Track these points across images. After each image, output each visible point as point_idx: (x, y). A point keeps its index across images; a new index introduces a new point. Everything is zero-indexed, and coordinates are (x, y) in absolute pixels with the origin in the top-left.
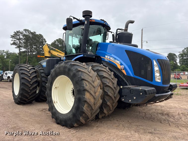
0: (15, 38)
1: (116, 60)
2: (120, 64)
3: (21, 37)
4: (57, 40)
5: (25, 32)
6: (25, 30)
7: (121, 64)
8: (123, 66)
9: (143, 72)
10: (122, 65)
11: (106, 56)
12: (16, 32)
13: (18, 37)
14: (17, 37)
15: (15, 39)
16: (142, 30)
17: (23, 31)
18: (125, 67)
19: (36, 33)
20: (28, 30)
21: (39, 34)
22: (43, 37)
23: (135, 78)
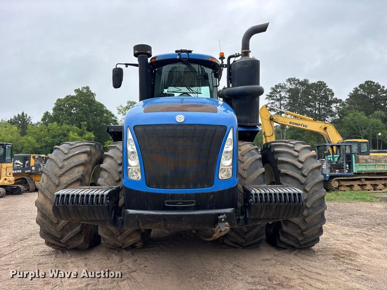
0: (273, 99)
3: (283, 94)
4: (361, 86)
5: (289, 84)
6: (289, 79)
12: (274, 87)
13: (278, 95)
14: (276, 97)
15: (273, 101)
17: (286, 83)
19: (308, 81)
20: (294, 80)
21: (318, 82)
22: (327, 85)
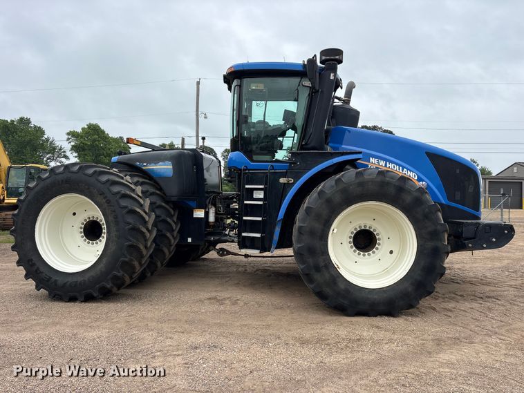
1: (405, 170)
2: (416, 178)
7: (420, 179)
8: (424, 183)
9: (458, 195)
10: (423, 181)
11: (372, 160)
16: (198, 83)
18: (428, 185)
23: (449, 206)
